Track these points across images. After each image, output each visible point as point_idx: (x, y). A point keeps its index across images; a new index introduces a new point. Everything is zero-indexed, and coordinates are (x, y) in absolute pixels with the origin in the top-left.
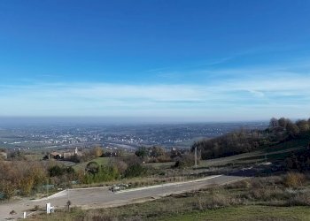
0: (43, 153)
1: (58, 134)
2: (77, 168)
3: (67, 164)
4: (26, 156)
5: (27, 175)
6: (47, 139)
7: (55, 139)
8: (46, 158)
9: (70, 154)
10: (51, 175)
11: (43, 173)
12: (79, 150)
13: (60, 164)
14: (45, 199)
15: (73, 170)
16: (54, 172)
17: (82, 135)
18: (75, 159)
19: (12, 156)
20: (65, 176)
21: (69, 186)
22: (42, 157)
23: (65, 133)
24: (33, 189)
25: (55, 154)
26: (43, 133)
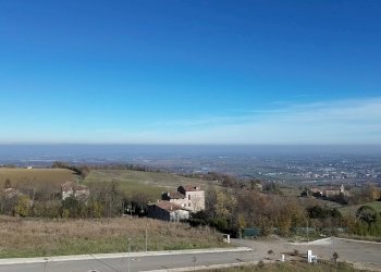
0: (300, 188)
1: (317, 166)
2: (344, 211)
3: (331, 205)
4: (282, 190)
5: (284, 212)
6: (305, 172)
7: (315, 172)
8: (304, 194)
9: (334, 193)
10: (312, 216)
11: (301, 212)
12: (346, 189)
13: (321, 203)
14: (305, 244)
15: (339, 214)
16: (314, 212)
17: (349, 169)
18: (340, 199)
19: (267, 189)
20: (329, 220)
21: (334, 234)
22: (299, 193)
23: (326, 165)
24: (291, 229)
25: (315, 191)
26: (300, 164)
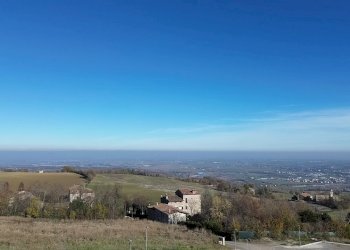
0: (291, 192)
2: (334, 215)
3: (321, 209)
4: (274, 194)
5: (276, 216)
6: (295, 177)
7: (304, 177)
8: (295, 198)
9: (323, 197)
10: (302, 220)
11: (293, 217)
12: (335, 193)
13: (311, 207)
14: (297, 247)
15: (330, 219)
16: (305, 217)
17: (338, 175)
18: (329, 203)
20: (320, 224)
21: (326, 238)
22: (290, 197)
23: (315, 171)
24: (283, 233)
25: (305, 195)
26: (290, 170)
